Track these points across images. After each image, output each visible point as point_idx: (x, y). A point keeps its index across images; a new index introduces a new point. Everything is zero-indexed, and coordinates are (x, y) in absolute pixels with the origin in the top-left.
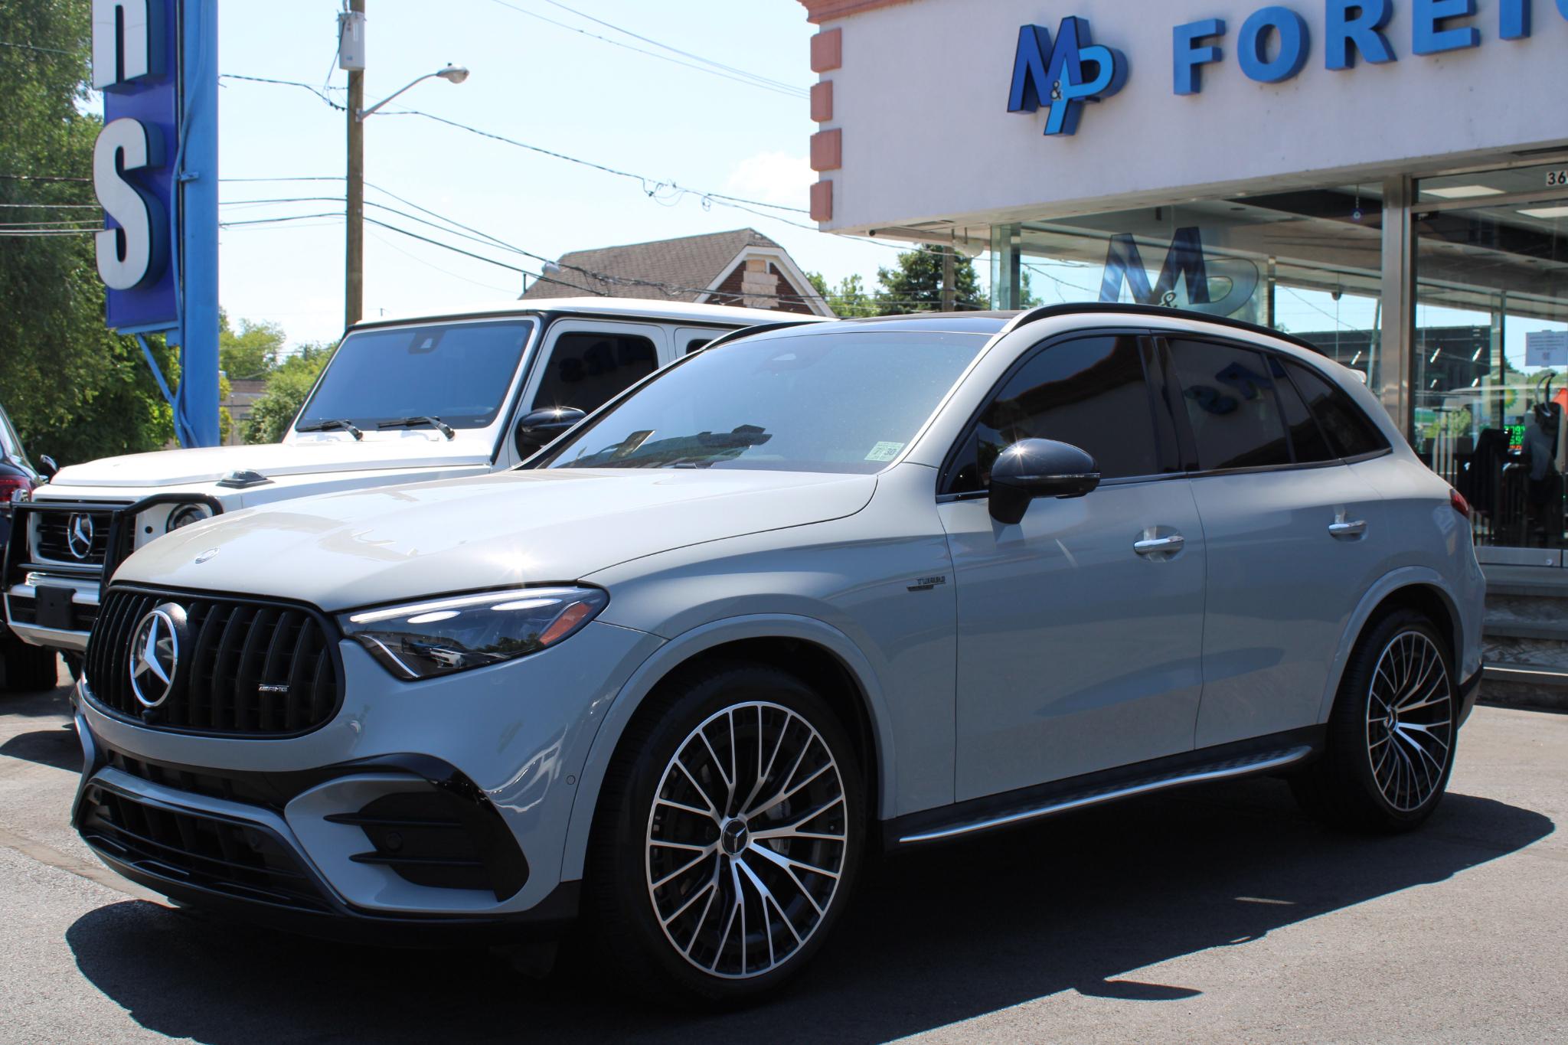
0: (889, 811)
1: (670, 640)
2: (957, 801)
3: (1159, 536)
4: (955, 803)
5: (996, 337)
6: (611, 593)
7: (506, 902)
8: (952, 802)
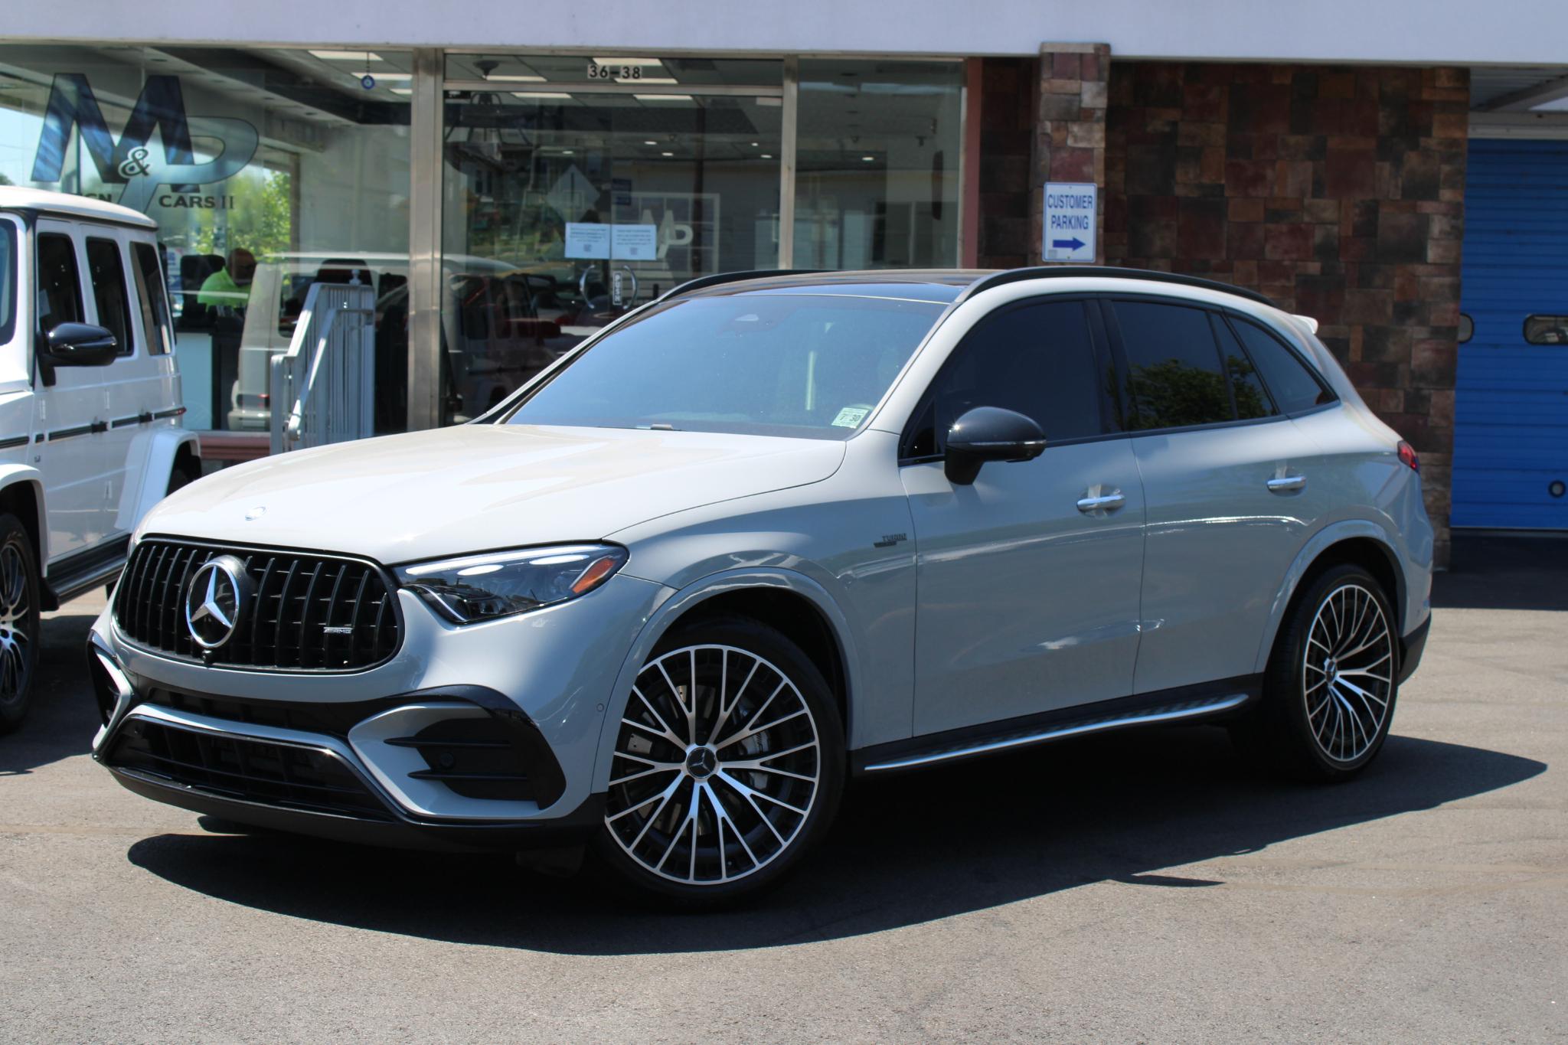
0: (857, 743)
1: (679, 590)
2: (915, 736)
3: (1103, 495)
4: (913, 737)
5: (951, 306)
6: (629, 549)
7: (548, 809)
8: (910, 736)
